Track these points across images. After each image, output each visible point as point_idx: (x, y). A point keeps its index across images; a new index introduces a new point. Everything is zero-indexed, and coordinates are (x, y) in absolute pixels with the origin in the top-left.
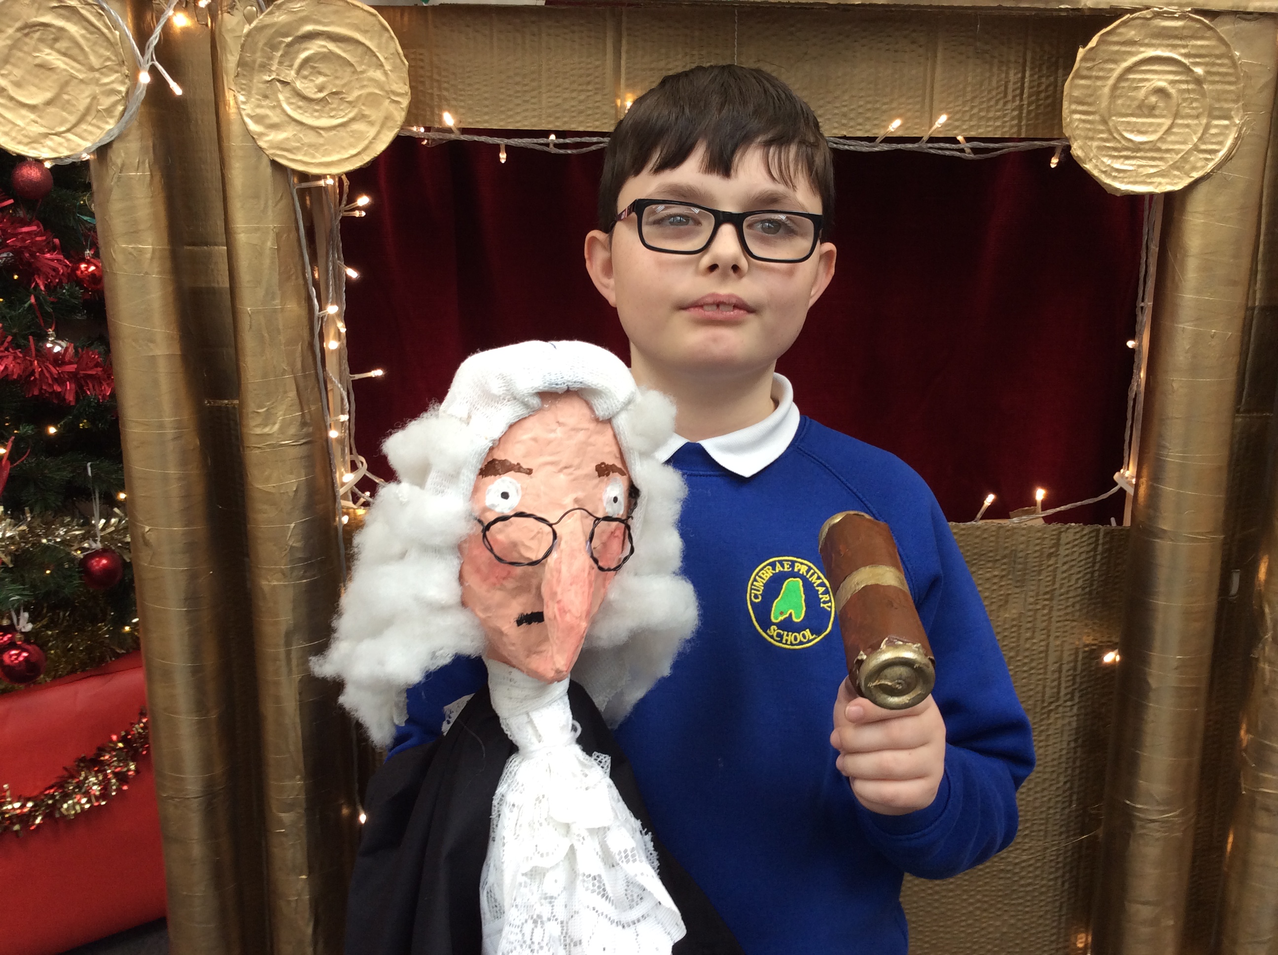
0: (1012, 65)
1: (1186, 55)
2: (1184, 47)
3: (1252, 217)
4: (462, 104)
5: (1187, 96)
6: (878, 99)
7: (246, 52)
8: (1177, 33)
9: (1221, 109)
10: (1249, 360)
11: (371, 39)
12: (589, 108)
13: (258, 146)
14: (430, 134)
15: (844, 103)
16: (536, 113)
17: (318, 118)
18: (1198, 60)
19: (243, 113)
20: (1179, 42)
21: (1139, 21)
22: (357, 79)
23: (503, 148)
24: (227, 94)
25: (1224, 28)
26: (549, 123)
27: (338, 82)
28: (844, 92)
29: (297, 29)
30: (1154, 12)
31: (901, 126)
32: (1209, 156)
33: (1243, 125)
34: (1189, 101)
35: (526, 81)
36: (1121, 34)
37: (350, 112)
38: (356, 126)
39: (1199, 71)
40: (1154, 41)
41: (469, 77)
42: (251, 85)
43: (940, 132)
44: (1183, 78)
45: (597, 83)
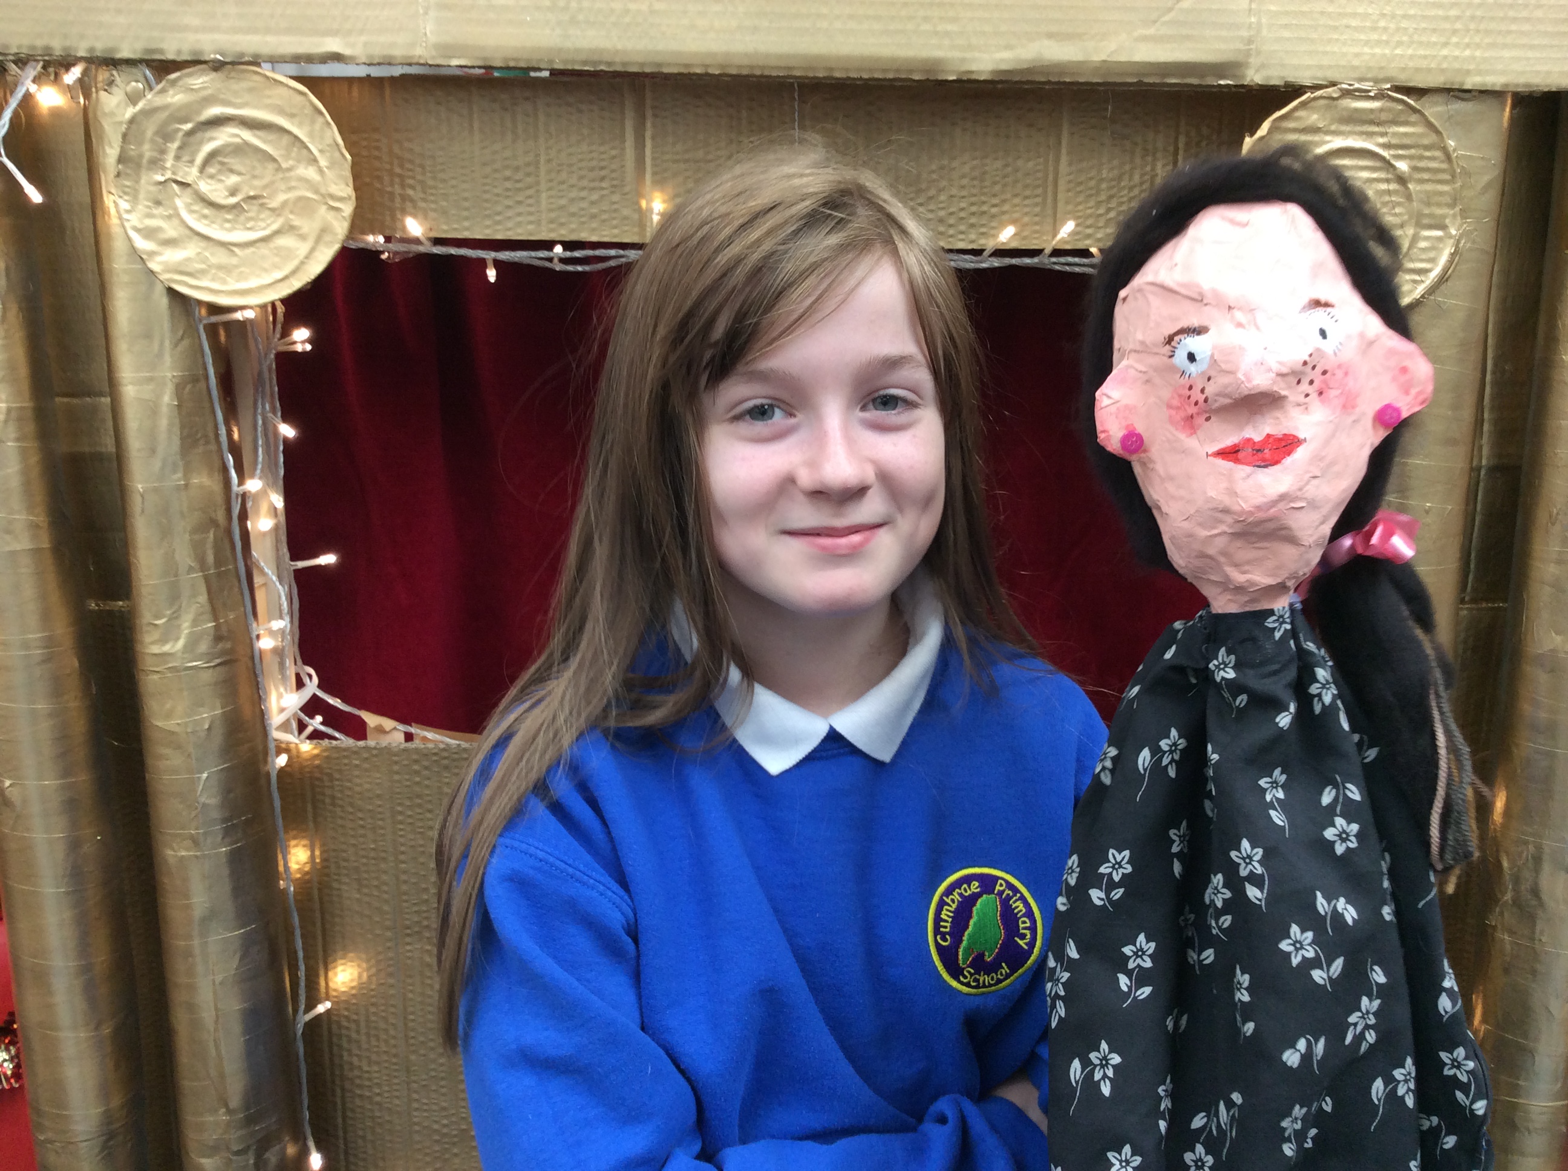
0: (1159, 155)
1: (1387, 146)
2: (1383, 135)
3: (1475, 356)
4: (433, 206)
5: (1387, 198)
6: (983, 198)
7: (130, 143)
8: (1372, 117)
9: (1431, 216)
10: (1475, 535)
11: (300, 125)
12: (604, 211)
13: (149, 269)
14: (390, 245)
15: (941, 205)
16: (531, 218)
17: (229, 230)
18: (1401, 152)
19: (127, 224)
20: (1376, 129)
21: (1322, 102)
22: (282, 179)
23: (490, 263)
24: (105, 198)
25: (1433, 109)
26: (552, 230)
27: (256, 183)
28: (940, 190)
29: (199, 113)
30: (1341, 90)
31: (1015, 235)
32: (1417, 278)
33: (1461, 236)
34: (1390, 205)
35: (519, 176)
36: (1299, 119)
37: (273, 222)
38: (282, 241)
39: (1403, 166)
40: (1344, 128)
41: (443, 170)
42: (137, 187)
43: (1066, 242)
44: (1382, 175)
45: (613, 179)
